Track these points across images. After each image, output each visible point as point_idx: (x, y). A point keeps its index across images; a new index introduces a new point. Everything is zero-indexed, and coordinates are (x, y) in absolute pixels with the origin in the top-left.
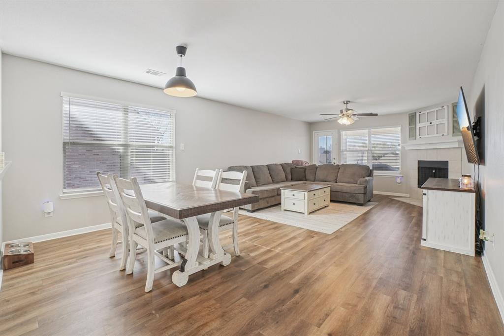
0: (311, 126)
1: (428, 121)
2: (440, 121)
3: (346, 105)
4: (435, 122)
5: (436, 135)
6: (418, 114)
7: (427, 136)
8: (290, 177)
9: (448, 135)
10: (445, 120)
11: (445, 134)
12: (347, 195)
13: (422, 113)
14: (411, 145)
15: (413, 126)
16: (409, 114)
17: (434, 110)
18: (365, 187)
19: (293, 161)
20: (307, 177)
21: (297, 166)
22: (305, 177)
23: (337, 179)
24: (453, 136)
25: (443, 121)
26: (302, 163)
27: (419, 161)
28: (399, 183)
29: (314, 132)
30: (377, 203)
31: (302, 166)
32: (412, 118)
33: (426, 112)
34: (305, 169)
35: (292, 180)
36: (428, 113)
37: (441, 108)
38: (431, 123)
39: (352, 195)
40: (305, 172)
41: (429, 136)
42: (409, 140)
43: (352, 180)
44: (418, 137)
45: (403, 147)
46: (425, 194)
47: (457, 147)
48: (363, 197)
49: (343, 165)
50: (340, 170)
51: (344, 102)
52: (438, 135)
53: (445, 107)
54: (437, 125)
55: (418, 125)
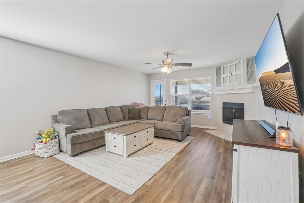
0: (149, 77)
1: (229, 73)
2: (238, 72)
3: (167, 56)
4: (234, 73)
5: (235, 83)
6: (222, 67)
7: (229, 84)
8: (127, 117)
9: (244, 83)
10: (242, 71)
11: (242, 82)
12: (169, 133)
13: (225, 66)
14: (217, 91)
15: (219, 77)
16: (216, 68)
17: (233, 64)
18: (183, 126)
19: (132, 104)
20: (141, 116)
21: (135, 107)
22: (140, 116)
23: (163, 118)
24: (247, 83)
25: (240, 72)
26: (138, 105)
27: (223, 103)
28: (210, 119)
29: (151, 81)
30: (193, 137)
31: (138, 107)
32: (218, 70)
33: (228, 65)
34: (140, 110)
35: (129, 119)
36: (229, 66)
37: (238, 62)
38: (231, 74)
39: (173, 132)
40: (140, 112)
41: (230, 84)
42: (217, 87)
43: (174, 119)
44: (222, 84)
45: (212, 92)
46: (236, 150)
47: (251, 92)
48: (181, 134)
49: (168, 106)
50: (166, 110)
51: (165, 53)
52: (237, 83)
53: (242, 61)
54: (236, 75)
55: (223, 76)
